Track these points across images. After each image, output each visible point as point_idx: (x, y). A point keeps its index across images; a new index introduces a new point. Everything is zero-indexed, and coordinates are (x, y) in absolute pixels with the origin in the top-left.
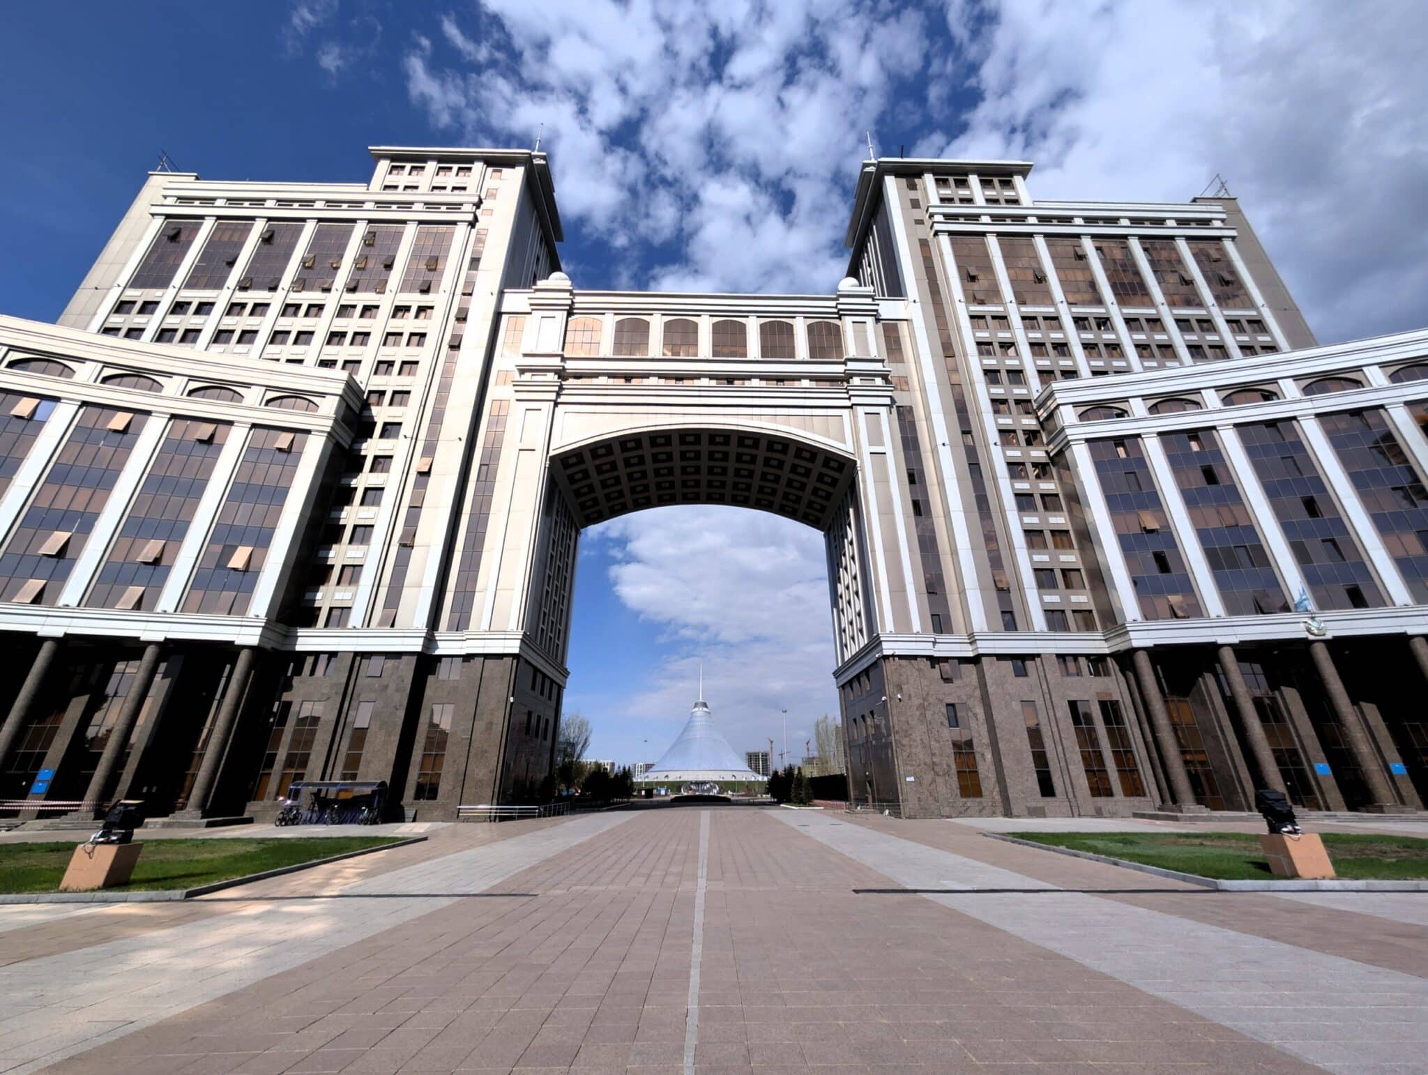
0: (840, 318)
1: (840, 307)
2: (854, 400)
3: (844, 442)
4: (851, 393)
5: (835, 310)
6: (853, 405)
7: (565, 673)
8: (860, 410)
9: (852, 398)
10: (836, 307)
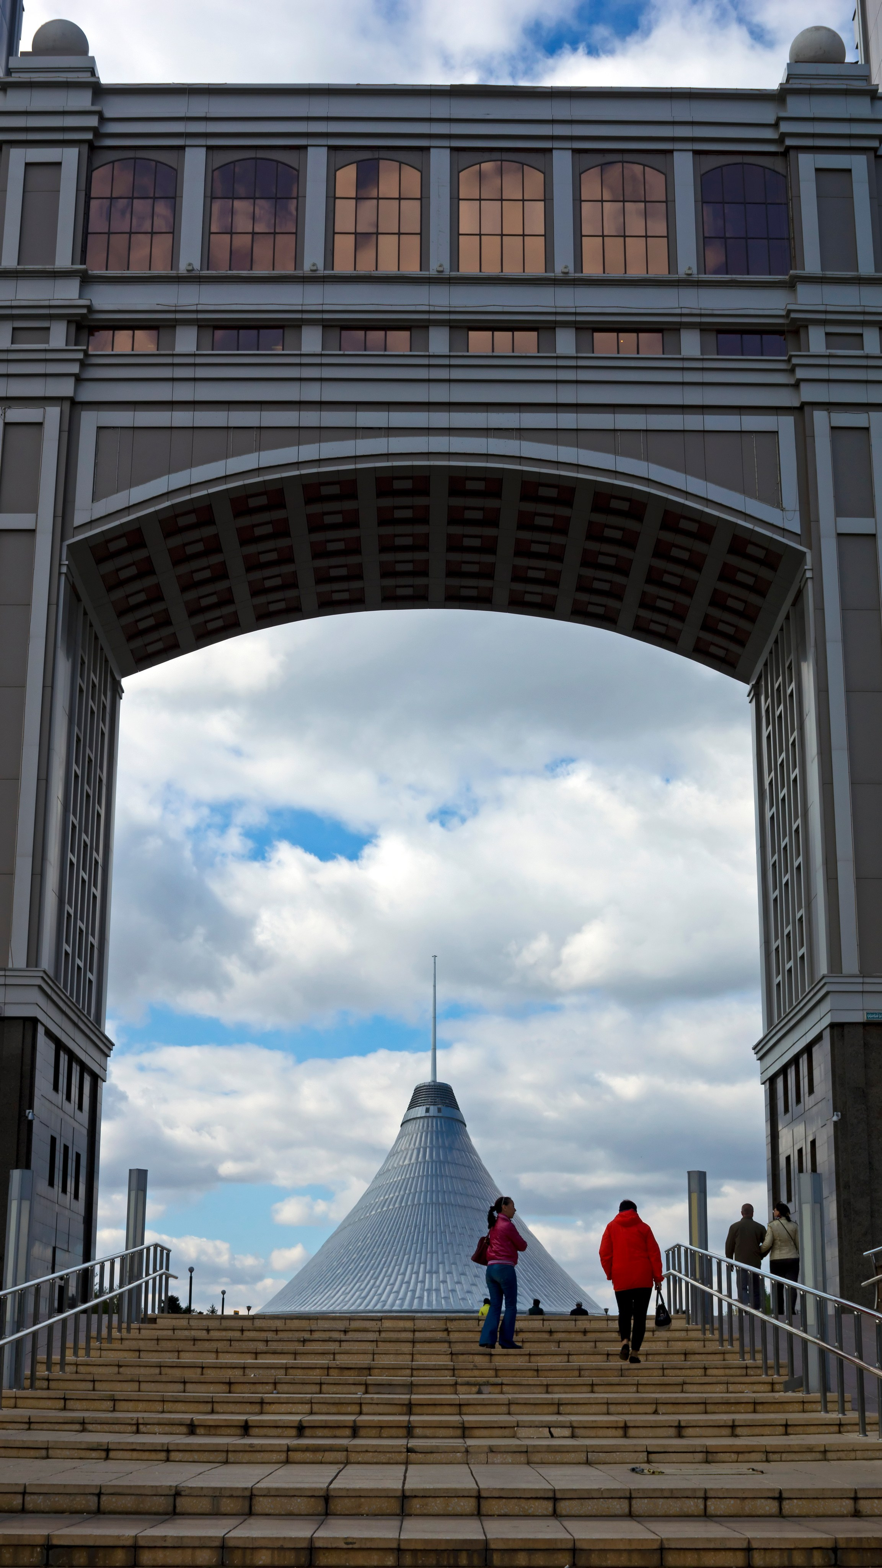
0: (785, 153)
1: (785, 127)
2: (808, 393)
3: (778, 503)
4: (800, 374)
5: (769, 134)
6: (804, 404)
7: (105, 1047)
8: (820, 418)
9: (803, 386)
10: (776, 125)
